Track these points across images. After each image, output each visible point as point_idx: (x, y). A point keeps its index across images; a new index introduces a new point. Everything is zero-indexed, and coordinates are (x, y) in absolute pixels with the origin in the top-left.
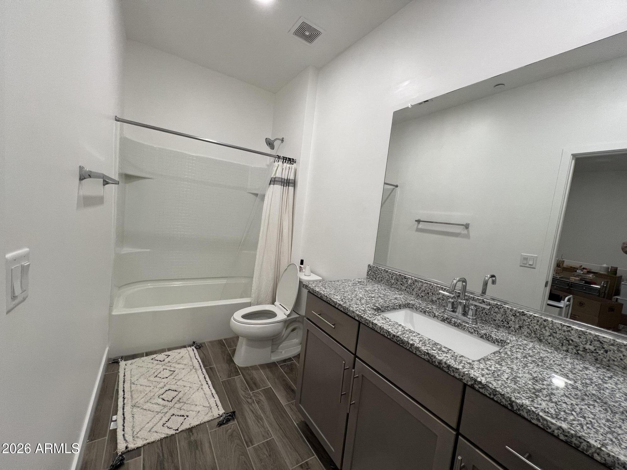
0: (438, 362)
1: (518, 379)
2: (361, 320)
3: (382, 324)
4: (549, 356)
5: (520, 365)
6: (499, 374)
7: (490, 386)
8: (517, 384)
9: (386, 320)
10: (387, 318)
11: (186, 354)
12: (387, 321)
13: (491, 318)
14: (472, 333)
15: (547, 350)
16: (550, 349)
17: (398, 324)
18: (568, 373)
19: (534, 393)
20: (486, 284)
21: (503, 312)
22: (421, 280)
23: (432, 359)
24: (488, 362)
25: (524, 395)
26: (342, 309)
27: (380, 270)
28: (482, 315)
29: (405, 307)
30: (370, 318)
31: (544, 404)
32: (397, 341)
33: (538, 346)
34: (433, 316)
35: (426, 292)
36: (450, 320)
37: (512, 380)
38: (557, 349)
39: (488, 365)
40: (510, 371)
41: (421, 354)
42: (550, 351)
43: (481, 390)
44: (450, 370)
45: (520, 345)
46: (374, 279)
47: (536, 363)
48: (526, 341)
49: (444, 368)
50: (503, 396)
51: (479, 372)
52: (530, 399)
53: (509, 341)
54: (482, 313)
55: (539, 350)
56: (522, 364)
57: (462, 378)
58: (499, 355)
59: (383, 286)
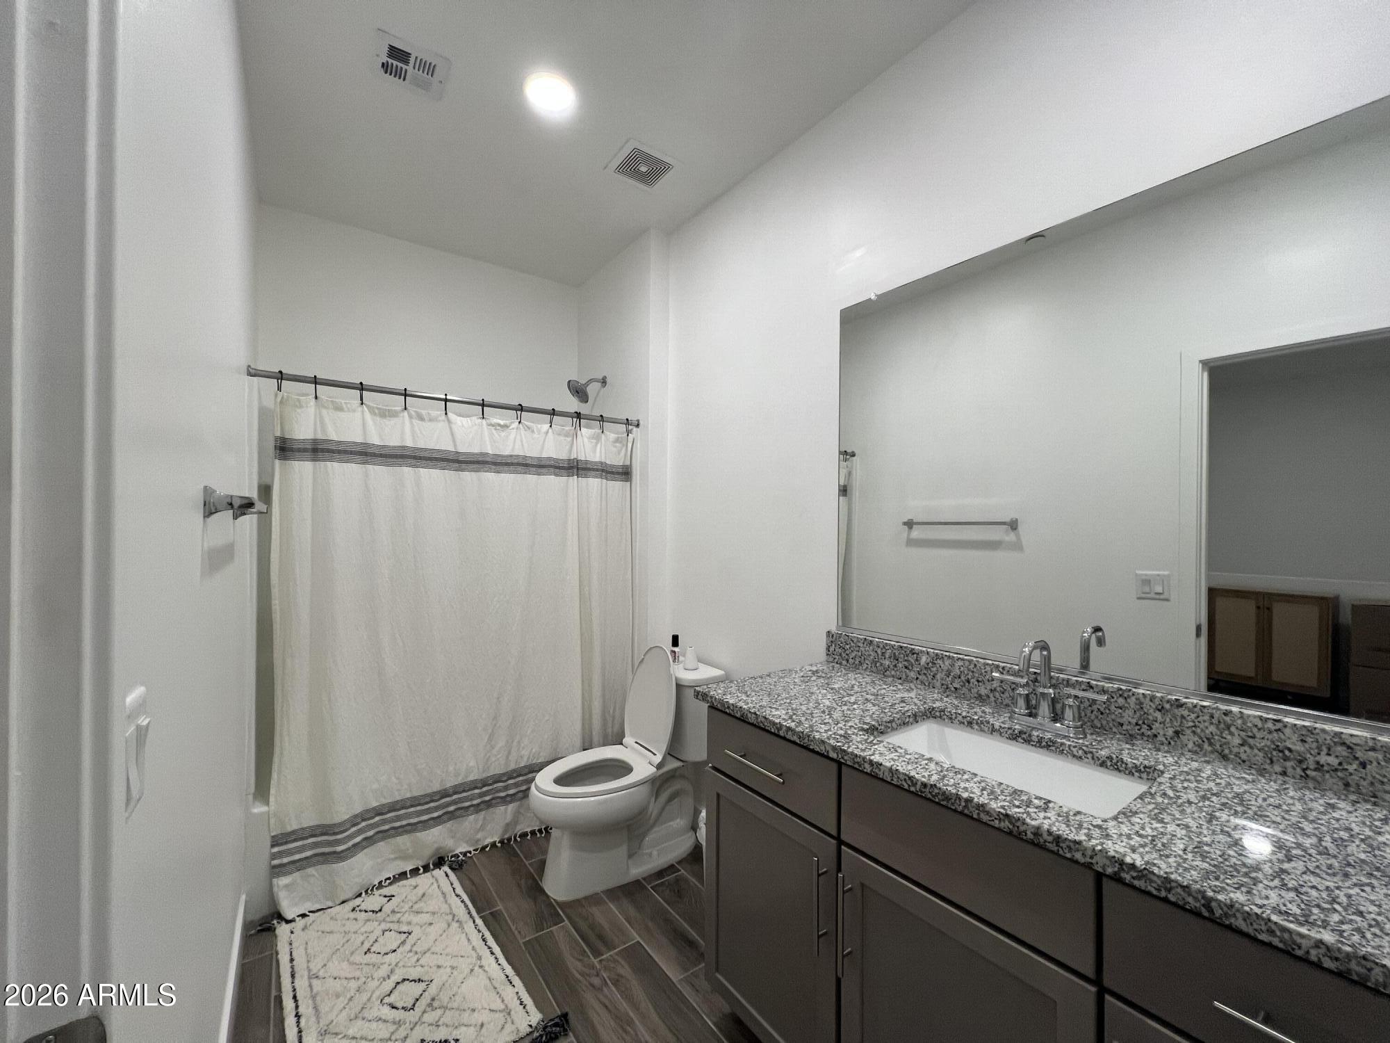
0: (1032, 833)
1: (1206, 848)
2: (843, 758)
3: (892, 763)
4: (1252, 788)
5: (1200, 817)
6: (1165, 841)
7: (1156, 870)
8: (1208, 860)
9: (896, 751)
10: (899, 747)
11: (433, 887)
12: (901, 753)
13: (1113, 720)
14: (1080, 757)
15: (1244, 775)
16: (1249, 774)
17: (925, 757)
18: (1299, 822)
19: (1246, 875)
20: (1086, 648)
21: (1136, 704)
22: (947, 654)
23: (1018, 827)
24: (1135, 820)
25: (1228, 881)
26: (795, 738)
27: (855, 640)
28: (1093, 717)
29: (925, 717)
30: (862, 750)
31: (1273, 895)
32: (933, 796)
33: (1223, 770)
34: (990, 729)
35: (963, 678)
36: (1027, 735)
37: (1196, 853)
38: (1262, 772)
39: (1137, 825)
40: (1184, 832)
41: (991, 819)
42: (1249, 778)
43: (1136, 883)
44: (1062, 848)
45: (1188, 774)
46: (844, 662)
47: (1231, 809)
48: (1196, 761)
49: (1047, 844)
50: (1186, 889)
51: (1124, 844)
52: (1244, 889)
53: (1161, 767)
54: (1092, 712)
55: (1227, 779)
56: (1204, 814)
57: (1090, 861)
58: (1152, 801)
59: (868, 675)
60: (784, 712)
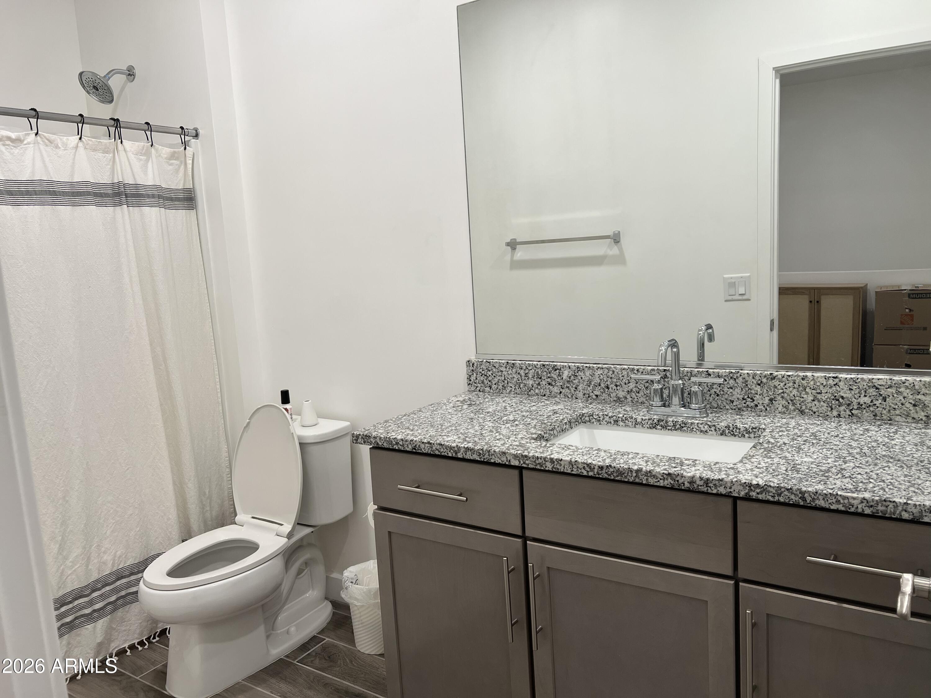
0: (688, 482)
1: (798, 467)
2: (524, 463)
3: (570, 457)
4: (821, 428)
5: (792, 451)
6: (774, 468)
7: (772, 484)
8: (800, 472)
9: (569, 449)
10: (569, 445)
12: (573, 449)
13: (726, 399)
14: (706, 431)
15: (815, 422)
16: (818, 421)
17: (594, 449)
18: (850, 442)
19: (823, 475)
21: (743, 383)
22: (588, 365)
23: (678, 481)
24: (753, 460)
25: (813, 481)
26: (476, 457)
27: (497, 365)
28: (711, 399)
29: (577, 423)
30: (543, 452)
31: (838, 482)
32: (609, 475)
33: (802, 421)
35: (603, 385)
36: (664, 422)
37: (793, 470)
38: (826, 417)
39: (755, 463)
40: (784, 461)
41: (657, 480)
42: (819, 423)
43: (760, 497)
44: (710, 487)
45: (781, 427)
47: (810, 443)
48: (785, 418)
49: (700, 487)
50: (791, 491)
51: (750, 474)
52: (822, 483)
53: (763, 426)
55: (806, 426)
56: (794, 448)
57: (730, 490)
58: (762, 447)
59: (514, 397)
60: (455, 437)
